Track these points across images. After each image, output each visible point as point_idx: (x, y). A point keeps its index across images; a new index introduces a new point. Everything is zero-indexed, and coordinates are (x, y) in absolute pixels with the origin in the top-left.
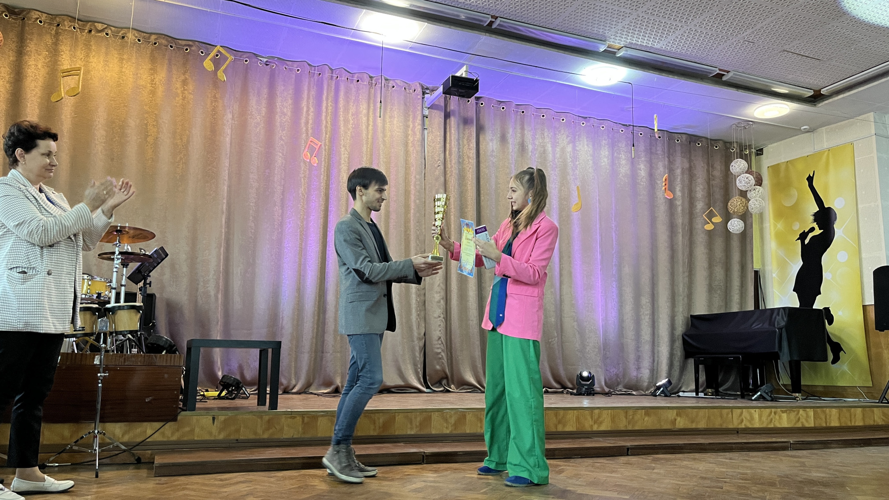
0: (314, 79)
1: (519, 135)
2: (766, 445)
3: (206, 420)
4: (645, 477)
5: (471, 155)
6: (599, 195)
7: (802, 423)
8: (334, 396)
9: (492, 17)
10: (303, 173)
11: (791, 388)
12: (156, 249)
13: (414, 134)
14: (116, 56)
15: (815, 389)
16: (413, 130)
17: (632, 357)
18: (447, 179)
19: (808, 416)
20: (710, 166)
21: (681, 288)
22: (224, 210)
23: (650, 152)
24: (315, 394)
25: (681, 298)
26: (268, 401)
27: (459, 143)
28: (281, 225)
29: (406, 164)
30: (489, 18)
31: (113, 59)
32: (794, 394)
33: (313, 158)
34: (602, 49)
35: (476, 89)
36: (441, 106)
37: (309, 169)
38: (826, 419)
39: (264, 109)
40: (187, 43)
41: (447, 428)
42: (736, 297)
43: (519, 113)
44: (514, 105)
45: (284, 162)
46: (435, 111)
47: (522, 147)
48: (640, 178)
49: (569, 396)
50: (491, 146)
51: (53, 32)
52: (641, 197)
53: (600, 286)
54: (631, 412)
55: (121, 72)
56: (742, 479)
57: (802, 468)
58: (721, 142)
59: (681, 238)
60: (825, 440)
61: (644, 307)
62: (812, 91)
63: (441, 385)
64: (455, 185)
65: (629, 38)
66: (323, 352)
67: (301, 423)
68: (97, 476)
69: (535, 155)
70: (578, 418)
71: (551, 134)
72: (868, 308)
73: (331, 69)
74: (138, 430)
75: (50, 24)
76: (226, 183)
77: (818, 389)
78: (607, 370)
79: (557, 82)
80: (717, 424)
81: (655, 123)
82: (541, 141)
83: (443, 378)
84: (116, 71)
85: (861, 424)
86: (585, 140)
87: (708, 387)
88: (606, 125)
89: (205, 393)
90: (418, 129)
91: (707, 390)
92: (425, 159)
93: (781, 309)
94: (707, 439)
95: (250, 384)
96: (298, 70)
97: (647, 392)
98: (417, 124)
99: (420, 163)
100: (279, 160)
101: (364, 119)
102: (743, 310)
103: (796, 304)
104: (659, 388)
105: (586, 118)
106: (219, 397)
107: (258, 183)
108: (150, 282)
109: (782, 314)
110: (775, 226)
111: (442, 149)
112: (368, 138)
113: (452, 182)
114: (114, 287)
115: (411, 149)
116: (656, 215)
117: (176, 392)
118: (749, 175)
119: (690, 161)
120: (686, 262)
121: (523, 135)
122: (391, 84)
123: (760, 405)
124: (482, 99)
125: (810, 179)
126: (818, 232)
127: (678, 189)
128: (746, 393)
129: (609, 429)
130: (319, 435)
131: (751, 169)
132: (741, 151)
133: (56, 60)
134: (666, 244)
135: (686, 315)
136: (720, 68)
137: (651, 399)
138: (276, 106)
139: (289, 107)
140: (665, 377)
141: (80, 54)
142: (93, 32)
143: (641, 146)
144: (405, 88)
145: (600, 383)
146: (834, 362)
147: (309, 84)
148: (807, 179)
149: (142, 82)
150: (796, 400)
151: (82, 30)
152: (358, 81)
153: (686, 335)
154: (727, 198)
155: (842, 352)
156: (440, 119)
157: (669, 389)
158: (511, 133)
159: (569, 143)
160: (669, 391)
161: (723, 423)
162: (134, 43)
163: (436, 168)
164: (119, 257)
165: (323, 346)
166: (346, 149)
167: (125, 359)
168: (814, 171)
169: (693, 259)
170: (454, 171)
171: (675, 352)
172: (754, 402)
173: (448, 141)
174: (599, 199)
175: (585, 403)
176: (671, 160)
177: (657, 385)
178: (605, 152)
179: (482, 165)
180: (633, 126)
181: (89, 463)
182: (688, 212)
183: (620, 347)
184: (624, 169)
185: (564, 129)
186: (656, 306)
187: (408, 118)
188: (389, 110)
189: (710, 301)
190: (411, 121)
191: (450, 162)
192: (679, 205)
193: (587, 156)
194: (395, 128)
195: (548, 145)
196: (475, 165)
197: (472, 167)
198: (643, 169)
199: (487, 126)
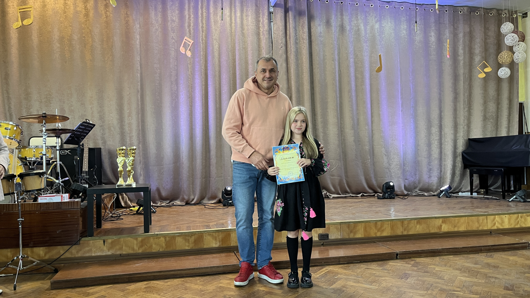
5: (305, 37)
6: (400, 58)
10: (189, 60)
13: (264, 26)
16: (263, 24)
17: (425, 169)
18: (288, 55)
20: (486, 29)
21: (462, 121)
23: (439, 22)
25: (462, 127)
27: (296, 29)
28: (177, 96)
29: (259, 48)
33: (188, 52)
36: (282, 4)
39: (160, 19)
42: (505, 124)
43: (339, 3)
45: (176, 54)
46: (278, 8)
47: (342, 28)
48: (431, 42)
50: (319, 30)
52: (432, 57)
53: (401, 122)
58: (495, 10)
59: (462, 84)
61: (434, 135)
64: (293, 59)
66: (210, 177)
67: (164, 241)
68: (15, 289)
69: (351, 33)
70: (365, 228)
71: (363, 16)
74: (54, 251)
76: (139, 72)
78: (406, 179)
82: (355, 22)
86: (389, 19)
87: (481, 188)
88: (405, 6)
90: (266, 22)
91: (481, 190)
92: (272, 43)
98: (265, 19)
99: (269, 45)
100: (173, 53)
101: (228, 19)
104: (442, 191)
105: (390, 2)
106: (137, 213)
107: (160, 70)
111: (284, 35)
112: (232, 32)
113: (292, 57)
115: (262, 37)
116: (443, 69)
117: (76, 226)
118: (514, 34)
119: (470, 26)
120: (467, 101)
121: (342, 20)
127: (461, 48)
131: (517, 29)
132: (511, 15)
134: (451, 89)
135: (466, 138)
138: (168, 16)
139: (176, 16)
140: (448, 184)
143: (432, 19)
149: (78, 9)
153: (465, 153)
154: (497, 52)
156: (281, 14)
157: (449, 192)
158: (333, 19)
159: (376, 22)
160: (449, 194)
163: (280, 49)
164: (46, 134)
169: (472, 98)
170: (293, 50)
171: (457, 165)
172: (510, 204)
173: (288, 29)
174: (399, 61)
176: (456, 27)
177: (441, 189)
178: (404, 26)
179: (313, 43)
182: (468, 64)
183: (416, 163)
184: (419, 37)
185: (372, 12)
186: (443, 133)
187: (259, 16)
188: (245, 11)
189: (484, 127)
190: (261, 17)
191: (290, 43)
192: (461, 60)
193: (390, 30)
194: (250, 23)
195: (361, 25)
196: (308, 44)
197: (305, 46)
198: (433, 36)
199: (315, 15)
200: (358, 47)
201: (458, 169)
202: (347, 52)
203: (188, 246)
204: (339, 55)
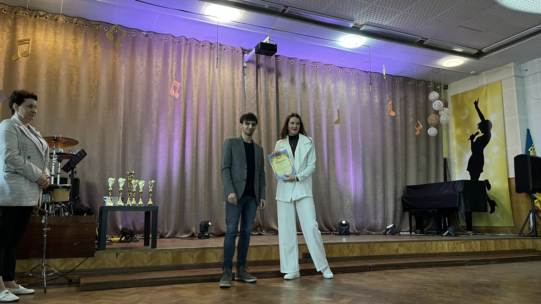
0: (176, 45)
1: (302, 78)
2: (452, 263)
3: (112, 256)
4: (381, 284)
5: (273, 91)
6: (350, 114)
7: (473, 249)
8: (192, 239)
9: (285, 6)
10: (170, 103)
11: (466, 228)
12: (79, 150)
13: (238, 78)
14: (52, 31)
15: (480, 229)
16: (237, 76)
17: (371, 211)
18: (259, 105)
19: (476, 245)
20: (416, 97)
21: (400, 170)
22: (122, 126)
23: (381, 88)
24: (180, 238)
25: (400, 176)
26: (150, 243)
27: (266, 83)
28: (157, 135)
29: (233, 96)
30: (282, 7)
31: (50, 34)
32: (468, 232)
33: (176, 94)
34: (351, 25)
35: (276, 51)
36: (255, 61)
37: (174, 100)
38: (487, 246)
39: (145, 64)
40: (96, 23)
41: (261, 257)
42: (433, 175)
43: (302, 65)
44: (298, 60)
45: (158, 96)
46: (251, 64)
47: (304, 86)
48: (375, 103)
49: (334, 236)
50: (285, 85)
51: (13, 17)
52: (376, 115)
53: (352, 169)
54: (372, 245)
55: (55, 41)
56: (438, 284)
57: (474, 276)
58: (423, 81)
59: (400, 140)
60: (487, 259)
61: (378, 181)
62: (477, 50)
63: (257, 231)
64: (263, 109)
65: (367, 19)
66: (184, 212)
67: (171, 256)
68: (45, 292)
69: (312, 91)
70: (340, 249)
71: (321, 77)
72: (511, 179)
73: (186, 39)
74: (69, 263)
75: (10, 12)
76: (122, 109)
77: (482, 229)
78: (357, 220)
79: (325, 46)
80: (423, 250)
81: (384, 70)
82: (315, 82)
83: (258, 227)
84: (52, 41)
85: (508, 249)
86: (342, 81)
87: (417, 228)
88: (354, 72)
89: (112, 239)
90: (240, 75)
91: (417, 230)
92: (245, 93)
93: (460, 181)
94: (417, 260)
95: (139, 233)
96: (166, 40)
97: (381, 233)
98: (239, 72)
99: (242, 96)
100: (155, 95)
101: (207, 69)
102: (437, 182)
103: (469, 178)
104: (388, 229)
105: (342, 67)
106: (120, 241)
107: (142, 109)
108: (76, 171)
109: (460, 183)
110: (456, 131)
111: (255, 87)
112: (210, 81)
113: (262, 107)
114: (53, 174)
115: (236, 87)
116: (385, 126)
117: (93, 239)
118: (440, 101)
119: (405, 93)
120: (404, 154)
121: (304, 79)
122: (223, 47)
123: (448, 239)
124: (279, 57)
125: (476, 103)
126: (481, 134)
127: (398, 110)
128: (439, 232)
129: (359, 255)
130: (183, 263)
131: (441, 98)
132: (435, 87)
133: (14, 34)
134: (392, 143)
135: (404, 186)
136: (422, 37)
137: (384, 237)
138: (153, 61)
139: (160, 62)
140: (391, 223)
141: (30, 30)
142: (38, 17)
143: (376, 85)
144: (232, 50)
145: (352, 227)
146: (491, 212)
147: (173, 48)
148: (474, 103)
149: (68, 48)
150: (469, 235)
151: (31, 16)
152: (203, 46)
153: (405, 198)
154: (427, 115)
155: (496, 207)
156: (254, 69)
157: (394, 230)
158: (297, 77)
159: (332, 83)
160: (394, 232)
161: (427, 250)
162: (63, 23)
163: (252, 99)
164: (56, 156)
165: (184, 209)
166: (196, 88)
167: (60, 219)
168: (478, 98)
169: (407, 152)
170: (263, 101)
171: (397, 208)
172: (444, 237)
173: (259, 82)
174: (351, 117)
175: (344, 240)
176: (394, 93)
177: (387, 228)
178: (354, 89)
179: (280, 97)
180: (371, 72)
181: (40, 284)
182: (404, 123)
183: (365, 206)
184: (365, 98)
185: (329, 74)
186: (385, 180)
187: (234, 69)
188: (222, 63)
189: (418, 177)
190: (236, 70)
191: (260, 95)
192: (399, 120)
193: (343, 91)
194: (226, 75)
195: (319, 84)
196: (275, 97)
197: (274, 98)
198: (377, 98)
199: (282, 73)
200: (317, 103)
201: (398, 212)
202: (308, 106)
203: (193, 261)
204: (301, 109)
